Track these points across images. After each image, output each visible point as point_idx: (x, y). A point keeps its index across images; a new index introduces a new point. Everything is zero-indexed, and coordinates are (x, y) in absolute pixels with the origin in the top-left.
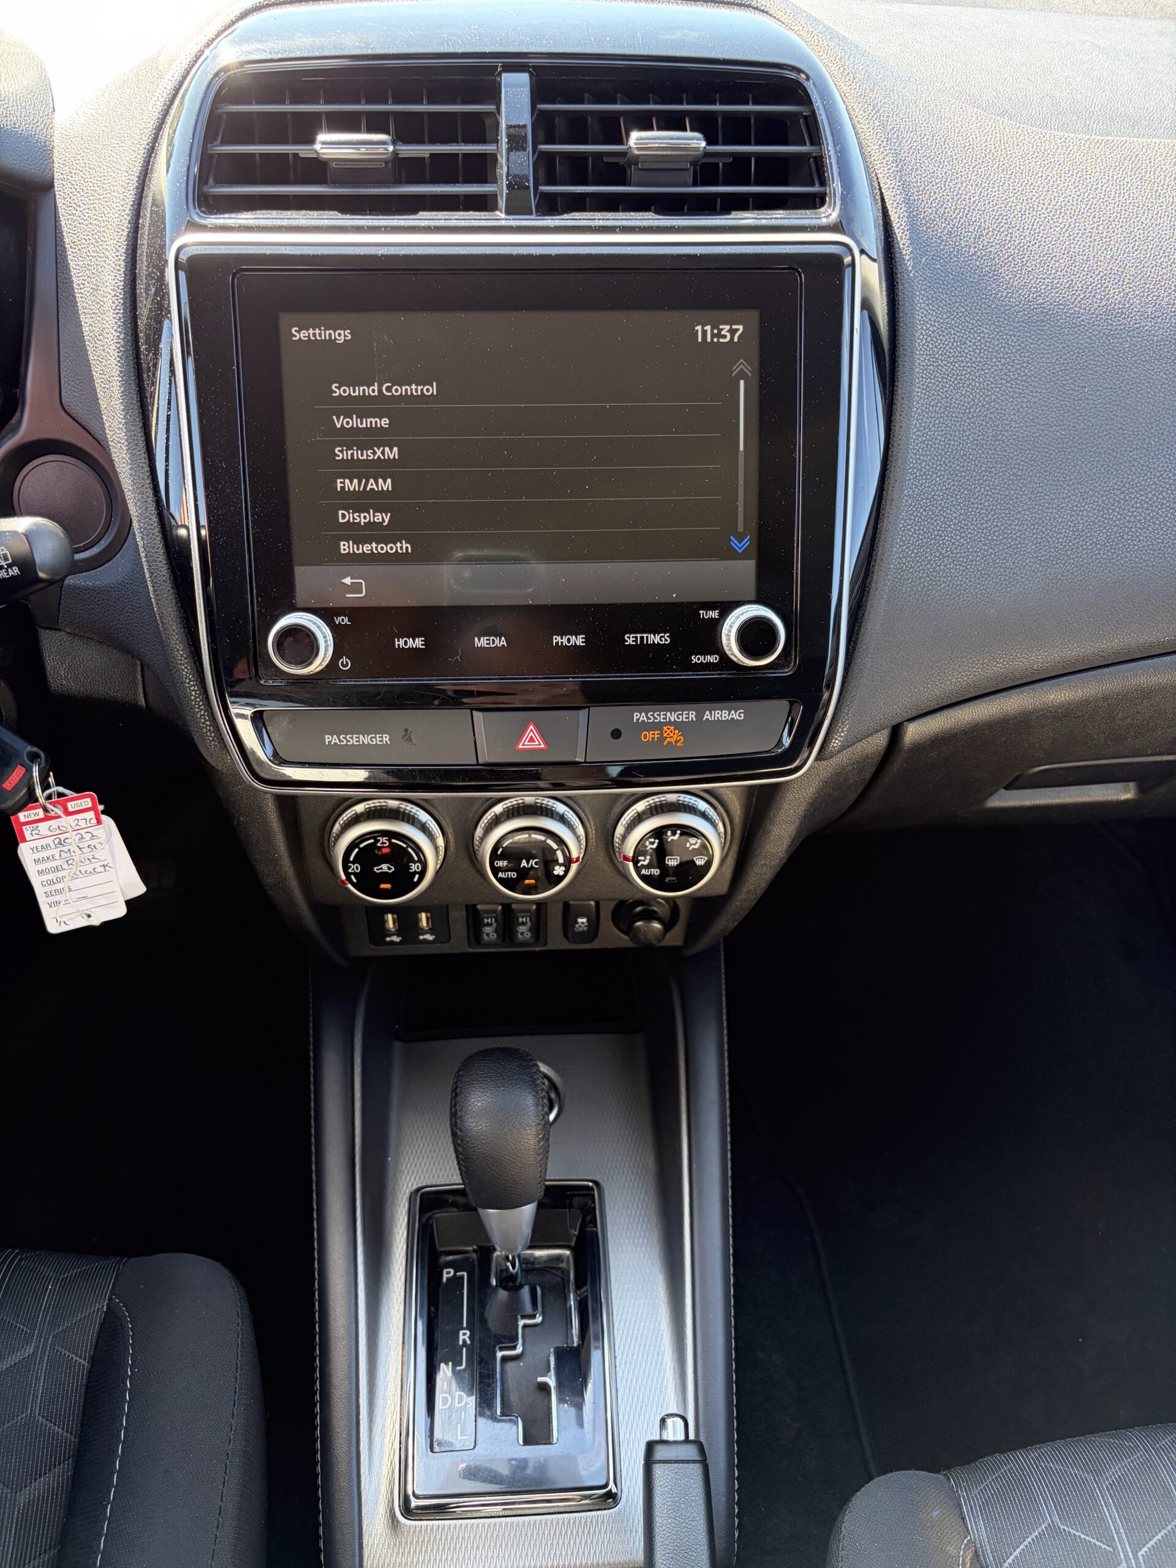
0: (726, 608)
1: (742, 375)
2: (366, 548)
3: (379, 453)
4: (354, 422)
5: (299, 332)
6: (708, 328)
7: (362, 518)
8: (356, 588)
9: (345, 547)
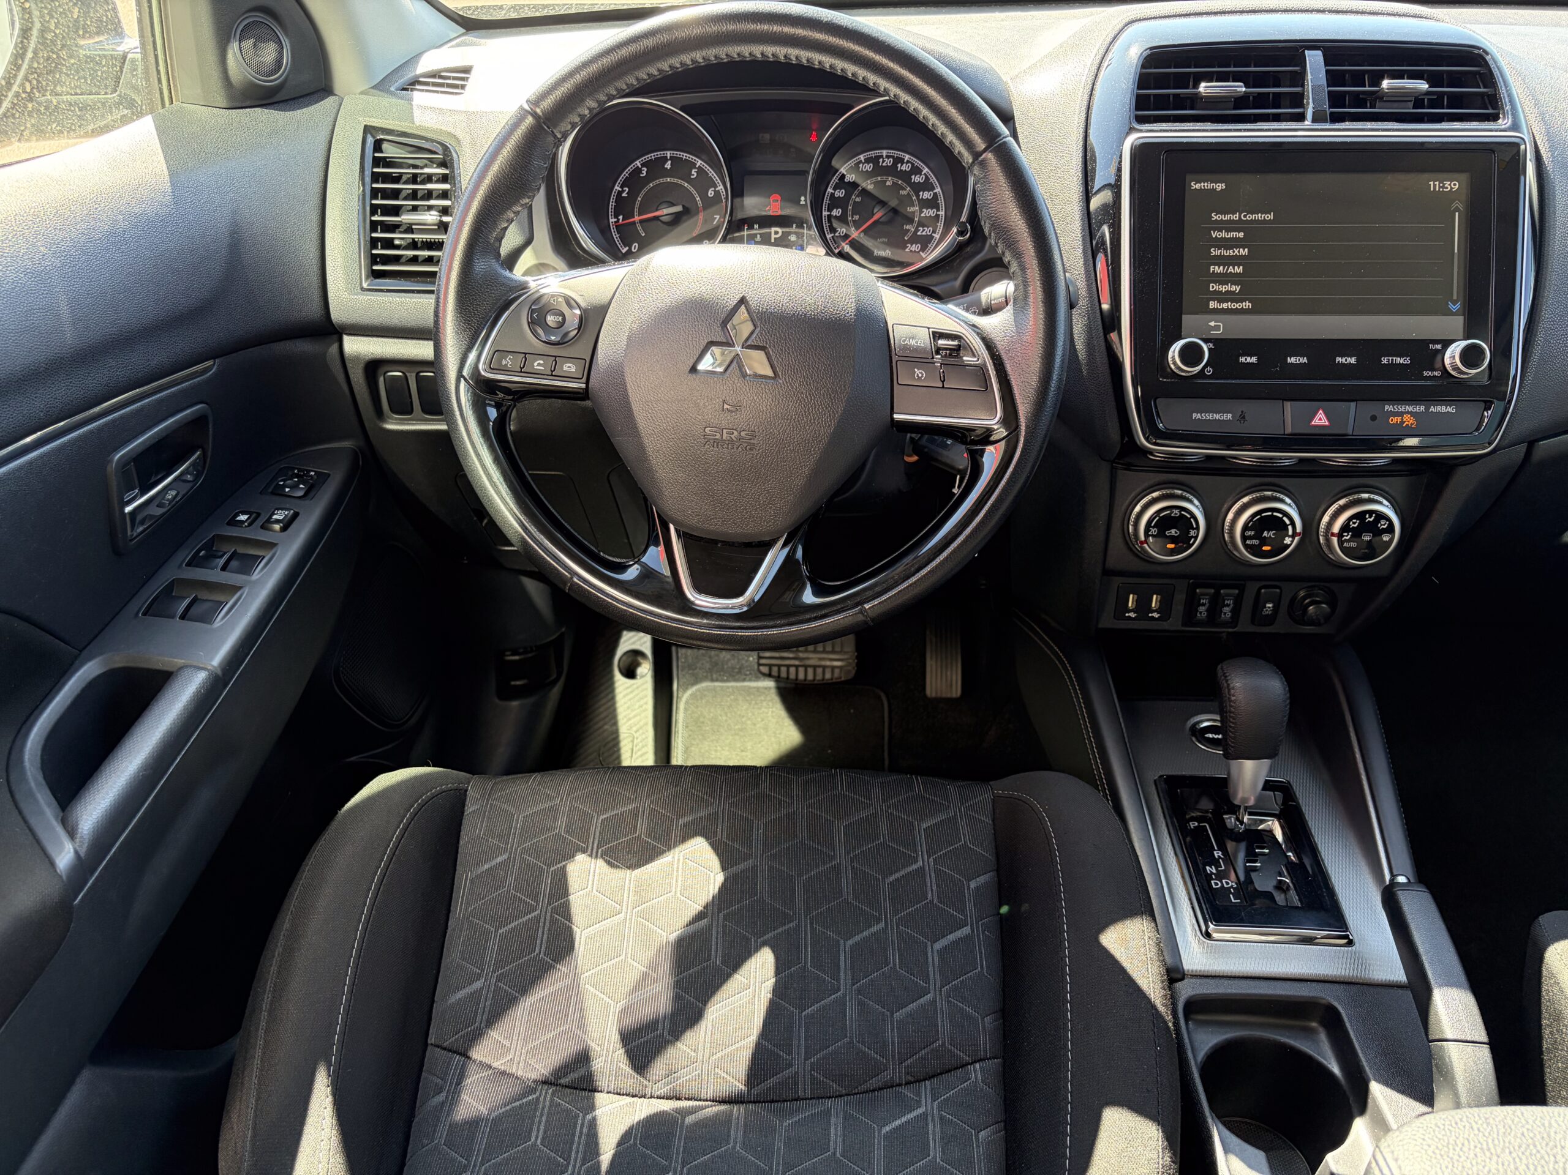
0: (1447, 343)
1: (1457, 210)
2: (1225, 305)
3: (1236, 252)
4: (1224, 234)
5: (1195, 184)
6: (1437, 183)
7: (1223, 288)
8: (1217, 328)
9: (1212, 305)
